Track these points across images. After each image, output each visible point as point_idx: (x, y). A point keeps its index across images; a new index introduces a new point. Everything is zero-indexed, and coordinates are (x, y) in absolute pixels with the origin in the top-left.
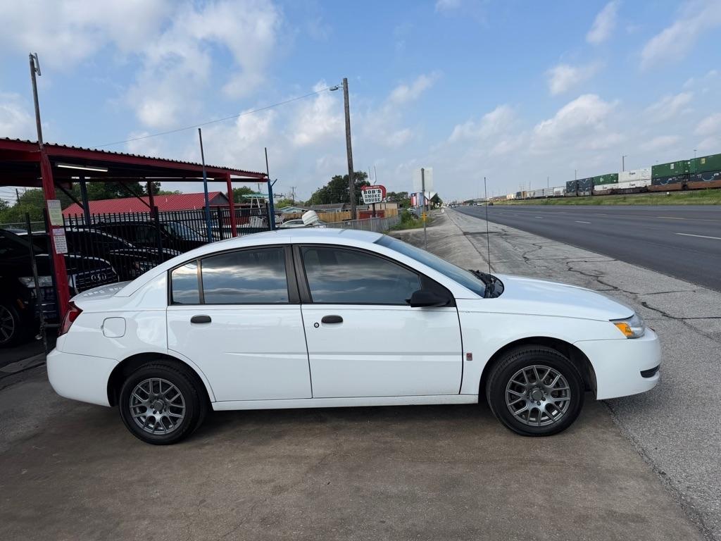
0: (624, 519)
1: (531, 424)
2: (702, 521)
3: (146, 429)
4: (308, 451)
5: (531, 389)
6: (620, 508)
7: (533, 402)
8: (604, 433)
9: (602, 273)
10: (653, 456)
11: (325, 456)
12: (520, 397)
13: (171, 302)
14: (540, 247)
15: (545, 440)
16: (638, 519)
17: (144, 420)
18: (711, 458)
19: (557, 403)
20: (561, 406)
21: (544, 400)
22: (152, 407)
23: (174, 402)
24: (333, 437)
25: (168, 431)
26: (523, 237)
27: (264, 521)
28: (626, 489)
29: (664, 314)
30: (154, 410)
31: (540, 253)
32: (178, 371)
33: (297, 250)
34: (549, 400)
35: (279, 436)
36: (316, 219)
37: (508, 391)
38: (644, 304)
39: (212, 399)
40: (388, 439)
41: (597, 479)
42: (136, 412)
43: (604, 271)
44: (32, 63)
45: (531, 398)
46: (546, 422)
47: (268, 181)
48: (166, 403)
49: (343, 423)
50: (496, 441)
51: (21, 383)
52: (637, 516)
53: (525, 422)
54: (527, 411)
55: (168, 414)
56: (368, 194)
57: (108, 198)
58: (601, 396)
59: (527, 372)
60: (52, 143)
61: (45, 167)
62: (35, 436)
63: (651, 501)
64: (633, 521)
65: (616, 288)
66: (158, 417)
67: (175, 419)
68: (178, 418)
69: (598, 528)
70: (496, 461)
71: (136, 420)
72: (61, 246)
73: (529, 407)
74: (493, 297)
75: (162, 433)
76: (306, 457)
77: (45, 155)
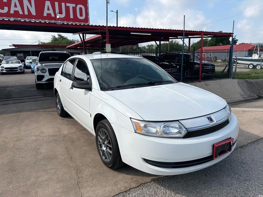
39: (63, 106)
47: (232, 36)
60: (112, 26)
61: (107, 34)
77: (107, 30)
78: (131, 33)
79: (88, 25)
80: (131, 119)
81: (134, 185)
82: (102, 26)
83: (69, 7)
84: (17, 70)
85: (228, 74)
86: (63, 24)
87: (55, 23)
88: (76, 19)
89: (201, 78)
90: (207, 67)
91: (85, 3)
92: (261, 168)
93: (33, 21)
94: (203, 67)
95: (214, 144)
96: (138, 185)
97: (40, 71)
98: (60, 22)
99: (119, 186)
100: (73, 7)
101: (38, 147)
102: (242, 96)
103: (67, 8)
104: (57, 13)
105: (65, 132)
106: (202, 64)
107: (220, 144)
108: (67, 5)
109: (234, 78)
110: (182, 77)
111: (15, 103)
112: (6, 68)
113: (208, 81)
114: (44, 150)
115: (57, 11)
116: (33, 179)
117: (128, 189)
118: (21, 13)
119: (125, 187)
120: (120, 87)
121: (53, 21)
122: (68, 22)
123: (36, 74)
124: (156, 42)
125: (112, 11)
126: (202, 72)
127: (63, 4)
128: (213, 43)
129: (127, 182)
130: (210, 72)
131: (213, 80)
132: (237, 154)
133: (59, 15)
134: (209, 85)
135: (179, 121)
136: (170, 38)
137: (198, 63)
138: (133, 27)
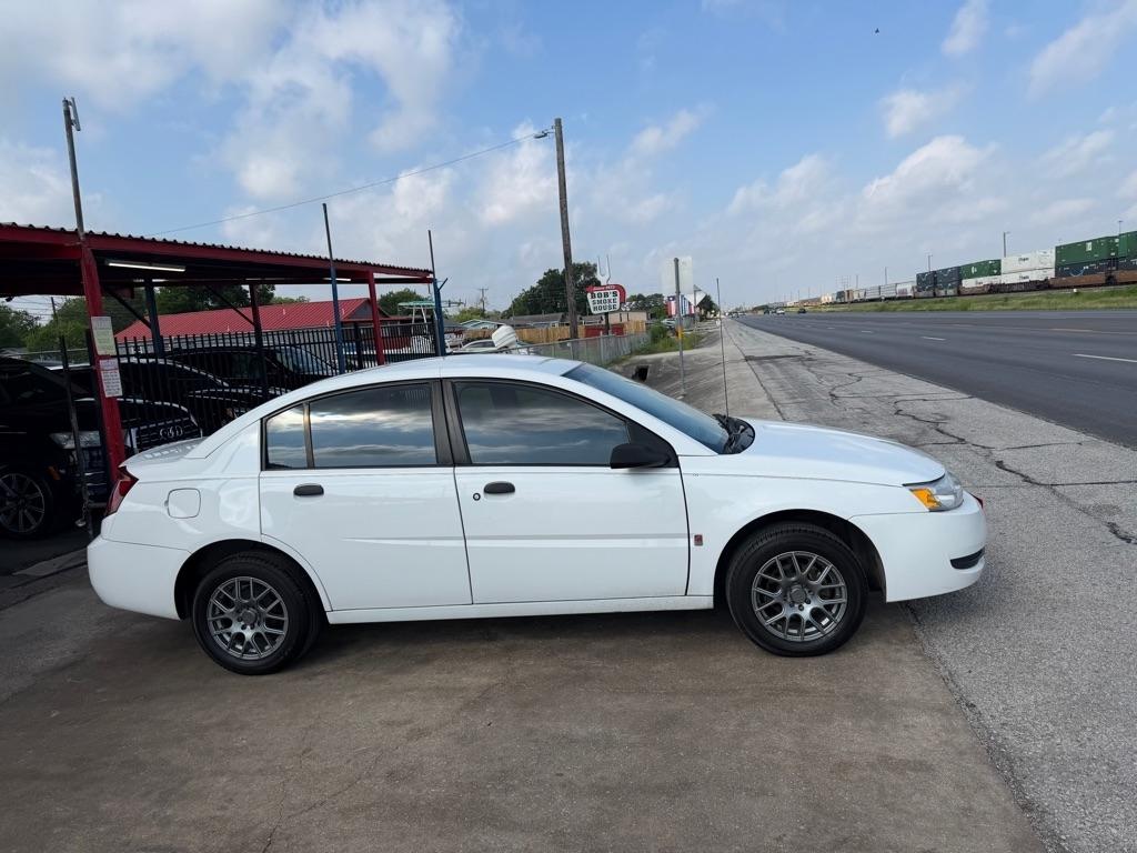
0: (901, 767)
1: (790, 638)
2: (1011, 769)
3: (232, 652)
4: (466, 680)
5: (789, 586)
6: (899, 752)
7: (792, 606)
8: (898, 651)
9: (946, 418)
10: (962, 683)
11: (490, 688)
12: (772, 599)
13: (267, 465)
14: (860, 379)
15: (810, 661)
16: (921, 766)
17: (228, 639)
18: (1046, 685)
19: (829, 607)
20: (834, 611)
21: (809, 603)
22: (239, 620)
23: (272, 612)
24: (504, 660)
25: (264, 655)
26: (836, 363)
27: (391, 775)
28: (913, 726)
29: (1026, 479)
30: (242, 623)
31: (858, 388)
32: (276, 566)
33: (448, 387)
34: (817, 603)
35: (427, 660)
36: (514, 339)
37: (756, 589)
38: (1000, 464)
39: (327, 608)
40: (584, 663)
41: (874, 714)
42: (216, 627)
43: (948, 414)
44: (67, 113)
45: (789, 600)
46: (813, 635)
47: (433, 281)
48: (259, 614)
49: (522, 642)
50: (738, 664)
51: (52, 591)
52: (921, 763)
53: (781, 635)
54: (784, 619)
55: (263, 629)
56: (597, 299)
57: (194, 309)
58: (892, 595)
59: (784, 562)
60: (98, 230)
61: (88, 267)
62: (72, 665)
63: (946, 743)
64: (913, 770)
65: (962, 441)
66: (249, 634)
67: (273, 637)
68: (277, 636)
69: (862, 779)
70: (735, 691)
71: (217, 639)
72: (112, 385)
73: (787, 612)
74: (733, 453)
75: (255, 657)
76: (462, 689)
78: (109, 264)
80: (906, 487)
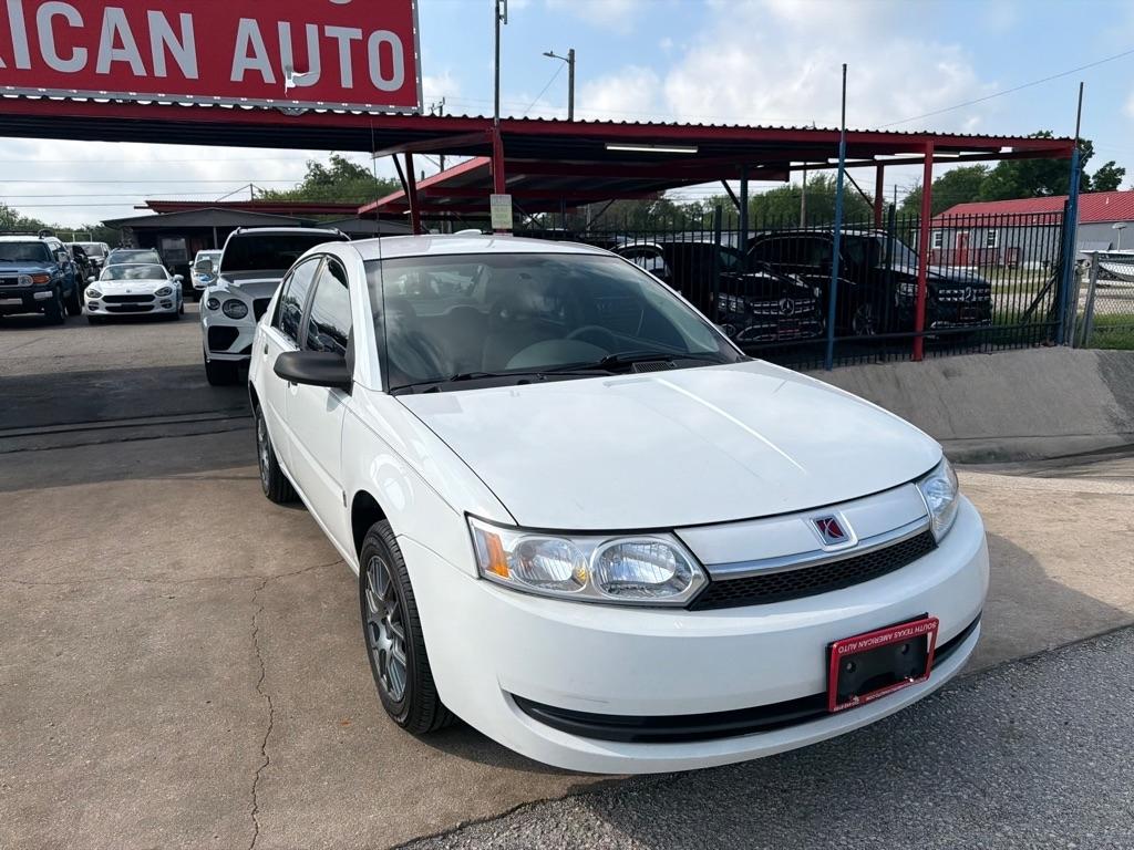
44: (498, 9)
61: (496, 150)
77: (498, 134)
78: (609, 148)
79: (417, 116)
80: (470, 518)
81: (486, 808)
82: (475, 119)
83: (335, 41)
84: (152, 307)
85: (1055, 327)
86: (312, 112)
87: (280, 111)
88: (364, 90)
89: (925, 340)
90: (952, 295)
91: (404, 23)
92: (1091, 764)
93: (187, 102)
94: (933, 294)
95: (833, 643)
96: (504, 811)
97: (220, 312)
98: (296, 106)
99: (421, 809)
100: (351, 40)
101: (143, 625)
102: (1117, 424)
103: (329, 48)
104: (287, 68)
105: (271, 568)
106: (929, 280)
107: (861, 645)
108: (327, 35)
109: (1084, 342)
110: (832, 338)
111: (110, 442)
112: (108, 299)
113: (954, 358)
114: (159, 641)
115: (287, 57)
116: (81, 760)
117: (458, 824)
118: (139, 69)
119: (448, 817)
120: (467, 377)
121: (270, 102)
122: (331, 106)
123: (205, 321)
124: (729, 182)
125: (551, 55)
126: (931, 315)
127: (312, 31)
128: (1005, 184)
129: (462, 793)
130: (967, 313)
131: (980, 352)
132: (999, 690)
133: (294, 74)
134: (960, 375)
135: (677, 532)
136: (792, 164)
137: (907, 274)
138: (611, 121)
